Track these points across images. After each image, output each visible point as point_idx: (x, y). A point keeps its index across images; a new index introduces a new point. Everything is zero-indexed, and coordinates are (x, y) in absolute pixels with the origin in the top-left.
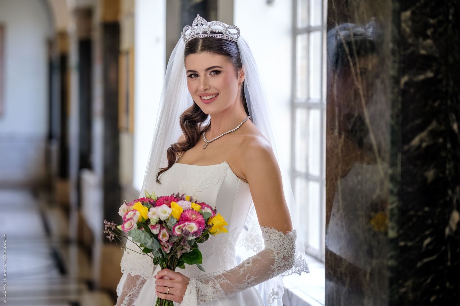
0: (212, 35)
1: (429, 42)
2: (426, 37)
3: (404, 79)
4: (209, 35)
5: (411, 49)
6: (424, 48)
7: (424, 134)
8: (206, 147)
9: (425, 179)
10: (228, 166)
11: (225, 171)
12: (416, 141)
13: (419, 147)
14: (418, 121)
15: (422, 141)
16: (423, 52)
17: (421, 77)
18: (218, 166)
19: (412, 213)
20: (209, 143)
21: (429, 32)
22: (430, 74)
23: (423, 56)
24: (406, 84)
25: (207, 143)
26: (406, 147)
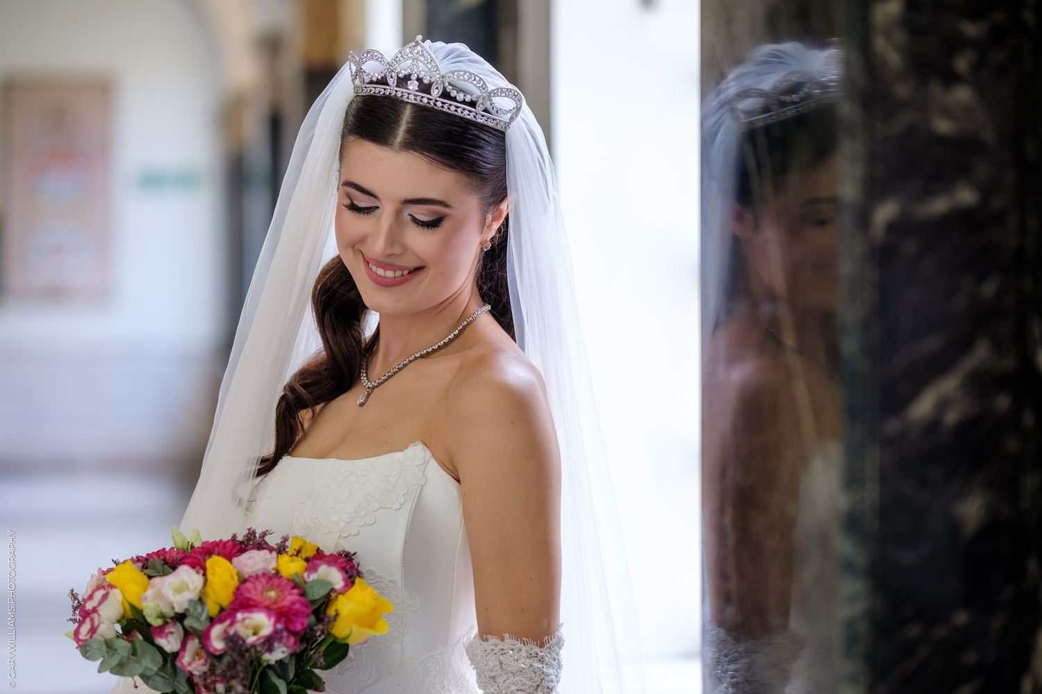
0: (443, 103)
1: (962, 95)
2: (950, 78)
3: (885, 212)
4: (436, 101)
5: (906, 118)
6: (947, 113)
7: (949, 385)
8: (366, 401)
9: (954, 526)
10: (428, 454)
11: (422, 469)
12: (924, 406)
13: (934, 425)
14: (930, 344)
15: (942, 405)
16: (943, 126)
17: (939, 206)
18: (399, 455)
19: (913, 631)
20: (374, 388)
21: (962, 64)
22: (966, 196)
23: (944, 141)
24: (893, 227)
25: (369, 388)
26: (892, 426)
